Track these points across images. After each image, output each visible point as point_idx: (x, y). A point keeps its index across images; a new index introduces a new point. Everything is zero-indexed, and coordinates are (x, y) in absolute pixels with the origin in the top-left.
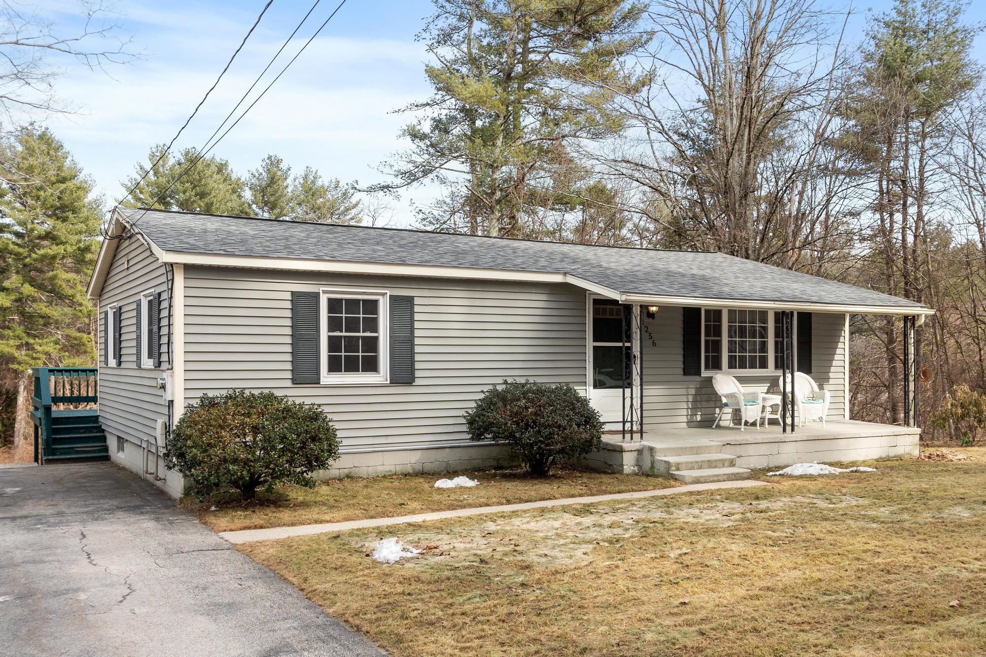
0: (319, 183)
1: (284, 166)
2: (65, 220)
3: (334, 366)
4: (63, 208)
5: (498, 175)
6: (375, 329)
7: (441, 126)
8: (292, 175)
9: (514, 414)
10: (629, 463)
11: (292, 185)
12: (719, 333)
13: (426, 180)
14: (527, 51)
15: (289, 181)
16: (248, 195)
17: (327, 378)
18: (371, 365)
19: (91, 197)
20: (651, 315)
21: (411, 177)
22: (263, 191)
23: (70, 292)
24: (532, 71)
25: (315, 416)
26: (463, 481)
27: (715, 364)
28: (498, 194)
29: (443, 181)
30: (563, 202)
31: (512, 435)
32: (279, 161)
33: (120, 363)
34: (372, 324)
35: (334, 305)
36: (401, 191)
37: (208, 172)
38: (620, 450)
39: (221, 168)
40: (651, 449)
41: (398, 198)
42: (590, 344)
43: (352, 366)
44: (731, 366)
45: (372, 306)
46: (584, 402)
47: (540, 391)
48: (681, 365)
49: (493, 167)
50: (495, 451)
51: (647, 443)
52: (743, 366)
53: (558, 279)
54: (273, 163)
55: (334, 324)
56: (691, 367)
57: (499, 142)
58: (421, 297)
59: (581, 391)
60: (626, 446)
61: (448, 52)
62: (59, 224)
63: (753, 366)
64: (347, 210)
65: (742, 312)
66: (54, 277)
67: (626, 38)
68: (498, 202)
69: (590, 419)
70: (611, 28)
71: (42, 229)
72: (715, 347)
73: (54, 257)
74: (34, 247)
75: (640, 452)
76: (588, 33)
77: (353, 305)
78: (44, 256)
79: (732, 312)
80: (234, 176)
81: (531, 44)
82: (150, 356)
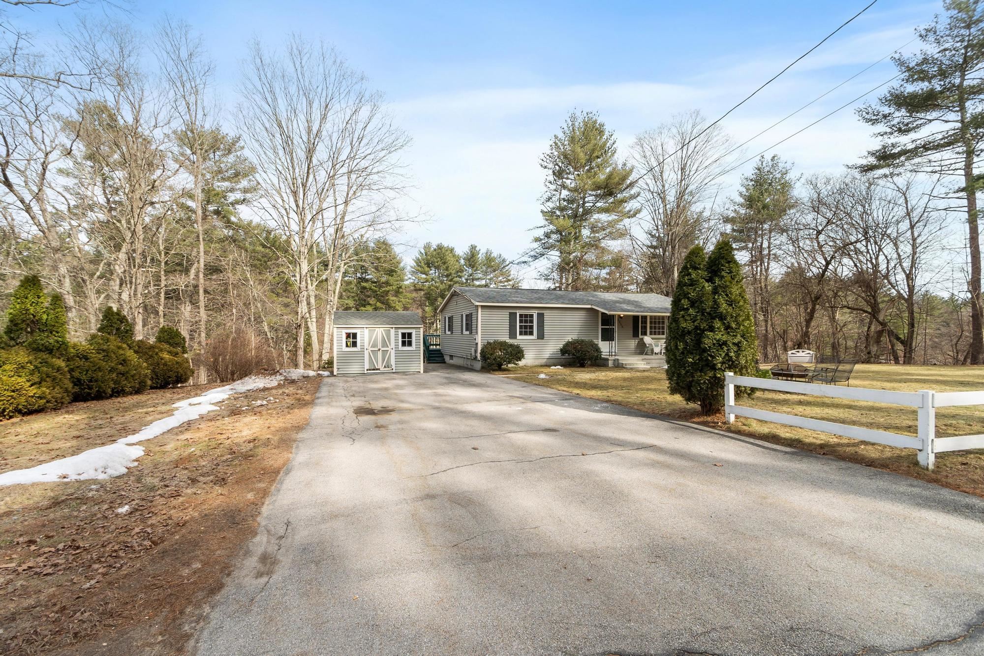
0: (492, 255)
1: (477, 249)
2: (392, 276)
3: (521, 334)
4: (392, 271)
5: (571, 257)
6: (532, 323)
7: (547, 235)
8: (481, 252)
9: (574, 348)
10: (610, 363)
11: (481, 256)
12: (646, 323)
13: (541, 259)
14: (584, 203)
15: (480, 255)
16: (462, 262)
17: (519, 337)
18: (531, 333)
19: (402, 265)
20: (621, 318)
21: (535, 258)
22: (469, 260)
23: (394, 305)
24: (587, 212)
25: (518, 347)
26: (559, 367)
27: (645, 334)
28: (572, 264)
29: (549, 259)
30: (601, 266)
31: (574, 355)
32: (476, 247)
33: (452, 333)
34: (532, 322)
35: (521, 316)
36: (531, 263)
37: (447, 253)
38: (608, 360)
39: (452, 250)
40: (618, 360)
41: (530, 266)
42: (600, 327)
43: (526, 334)
44: (651, 334)
45: (532, 316)
46: (597, 345)
47: (583, 341)
48: (632, 334)
49: (570, 254)
50: (568, 360)
51: (617, 357)
52: (655, 334)
53: (589, 306)
54: (473, 248)
55: (521, 321)
56: (635, 335)
57: (572, 243)
58: (546, 312)
59: (595, 341)
60: (610, 358)
61: (550, 205)
62: (390, 278)
63: (659, 334)
64: (504, 267)
65: (655, 317)
66: (388, 299)
67: (627, 195)
68: (572, 267)
69: (598, 350)
70: (622, 191)
71: (383, 279)
72: (645, 327)
73: (388, 291)
74: (380, 287)
75: (614, 360)
76: (611, 194)
77: (526, 316)
78: (385, 291)
79: (651, 317)
80: (456, 254)
81: (586, 199)
82: (467, 330)
